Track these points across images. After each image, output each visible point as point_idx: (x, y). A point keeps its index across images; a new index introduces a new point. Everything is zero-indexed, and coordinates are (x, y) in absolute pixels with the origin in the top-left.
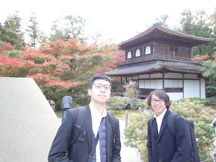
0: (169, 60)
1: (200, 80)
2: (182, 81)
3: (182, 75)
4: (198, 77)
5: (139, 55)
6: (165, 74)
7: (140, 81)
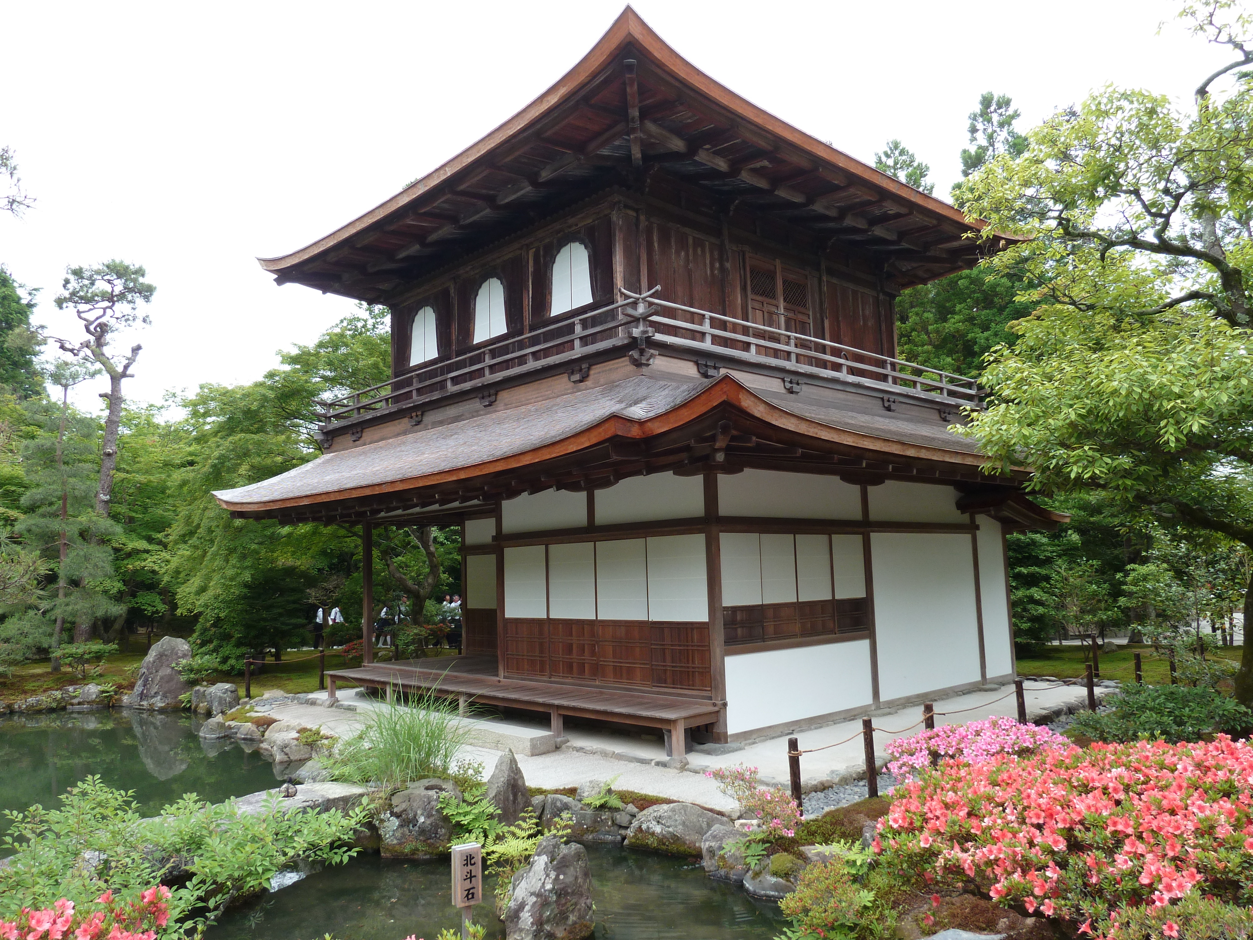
0: (752, 356)
1: (972, 528)
2: (858, 539)
3: (855, 489)
4: (961, 506)
5: (499, 327)
6: (723, 479)
7: (510, 553)
